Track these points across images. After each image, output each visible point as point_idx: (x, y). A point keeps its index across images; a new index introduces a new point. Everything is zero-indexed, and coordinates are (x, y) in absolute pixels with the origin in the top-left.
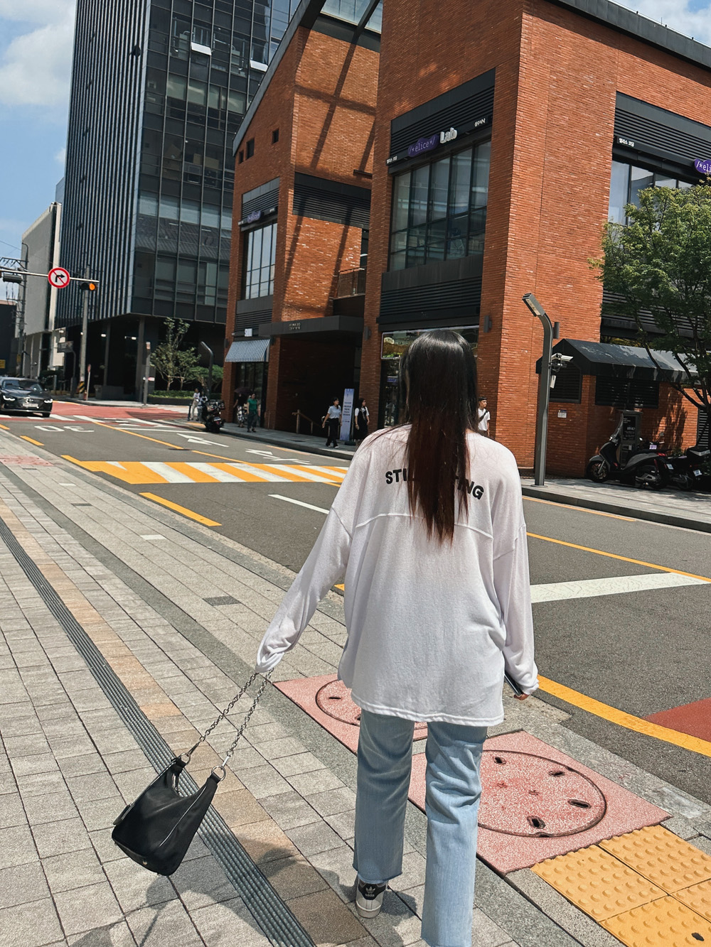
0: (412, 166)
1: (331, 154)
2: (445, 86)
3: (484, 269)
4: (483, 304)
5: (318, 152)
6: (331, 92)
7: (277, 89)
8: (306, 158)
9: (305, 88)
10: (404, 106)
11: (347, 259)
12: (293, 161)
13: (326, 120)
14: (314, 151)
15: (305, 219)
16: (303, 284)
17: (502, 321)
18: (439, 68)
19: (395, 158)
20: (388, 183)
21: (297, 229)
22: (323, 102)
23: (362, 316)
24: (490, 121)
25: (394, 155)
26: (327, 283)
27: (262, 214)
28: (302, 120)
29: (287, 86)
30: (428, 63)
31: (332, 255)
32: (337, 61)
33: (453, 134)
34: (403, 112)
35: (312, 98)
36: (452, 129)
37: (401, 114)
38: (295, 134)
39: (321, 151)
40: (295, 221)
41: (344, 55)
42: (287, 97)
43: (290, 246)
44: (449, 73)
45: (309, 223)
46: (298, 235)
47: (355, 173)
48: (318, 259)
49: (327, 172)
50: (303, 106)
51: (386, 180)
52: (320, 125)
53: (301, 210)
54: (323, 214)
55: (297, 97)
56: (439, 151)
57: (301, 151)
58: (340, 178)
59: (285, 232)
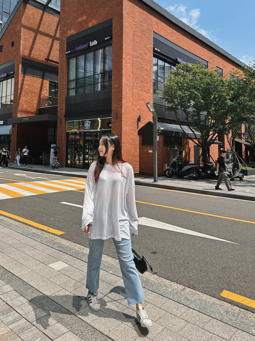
0: (76, 55)
1: (36, 52)
2: (90, 25)
3: (112, 95)
4: (113, 108)
5: (31, 50)
6: (36, 28)
7: (13, 26)
8: (26, 53)
9: (25, 26)
10: (72, 32)
11: (43, 93)
12: (21, 54)
13: (34, 39)
14: (30, 50)
15: (26, 76)
16: (26, 102)
17: (122, 115)
18: (87, 18)
19: (69, 52)
20: (66, 62)
21: (23, 80)
22: (33, 32)
23: (57, 114)
24: (111, 38)
25: (69, 51)
26: (36, 102)
27: (7, 75)
28: (24, 38)
29: (18, 25)
30: (82, 16)
31: (37, 91)
32: (38, 17)
33: (95, 42)
34: (72, 35)
35: (28, 30)
36: (95, 41)
37: (71, 35)
38: (22, 43)
39: (32, 50)
40: (22, 77)
41: (40, 15)
42: (18, 29)
43: (20, 87)
44: (92, 20)
45: (27, 78)
46: (23, 83)
47: (46, 59)
48: (32, 93)
49: (35, 58)
50: (25, 33)
51: (65, 60)
52: (32, 40)
53: (25, 73)
54: (33, 74)
55: (22, 29)
56: (89, 49)
57: (24, 50)
58: (40, 61)
59: (18, 81)
